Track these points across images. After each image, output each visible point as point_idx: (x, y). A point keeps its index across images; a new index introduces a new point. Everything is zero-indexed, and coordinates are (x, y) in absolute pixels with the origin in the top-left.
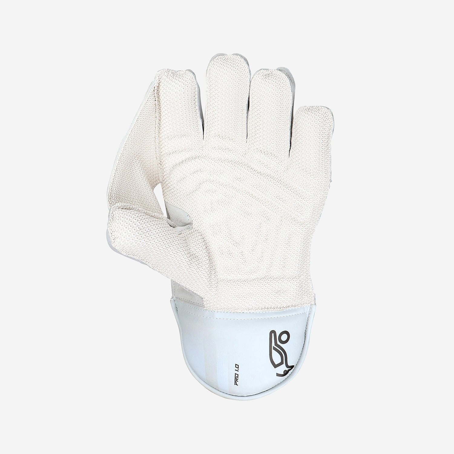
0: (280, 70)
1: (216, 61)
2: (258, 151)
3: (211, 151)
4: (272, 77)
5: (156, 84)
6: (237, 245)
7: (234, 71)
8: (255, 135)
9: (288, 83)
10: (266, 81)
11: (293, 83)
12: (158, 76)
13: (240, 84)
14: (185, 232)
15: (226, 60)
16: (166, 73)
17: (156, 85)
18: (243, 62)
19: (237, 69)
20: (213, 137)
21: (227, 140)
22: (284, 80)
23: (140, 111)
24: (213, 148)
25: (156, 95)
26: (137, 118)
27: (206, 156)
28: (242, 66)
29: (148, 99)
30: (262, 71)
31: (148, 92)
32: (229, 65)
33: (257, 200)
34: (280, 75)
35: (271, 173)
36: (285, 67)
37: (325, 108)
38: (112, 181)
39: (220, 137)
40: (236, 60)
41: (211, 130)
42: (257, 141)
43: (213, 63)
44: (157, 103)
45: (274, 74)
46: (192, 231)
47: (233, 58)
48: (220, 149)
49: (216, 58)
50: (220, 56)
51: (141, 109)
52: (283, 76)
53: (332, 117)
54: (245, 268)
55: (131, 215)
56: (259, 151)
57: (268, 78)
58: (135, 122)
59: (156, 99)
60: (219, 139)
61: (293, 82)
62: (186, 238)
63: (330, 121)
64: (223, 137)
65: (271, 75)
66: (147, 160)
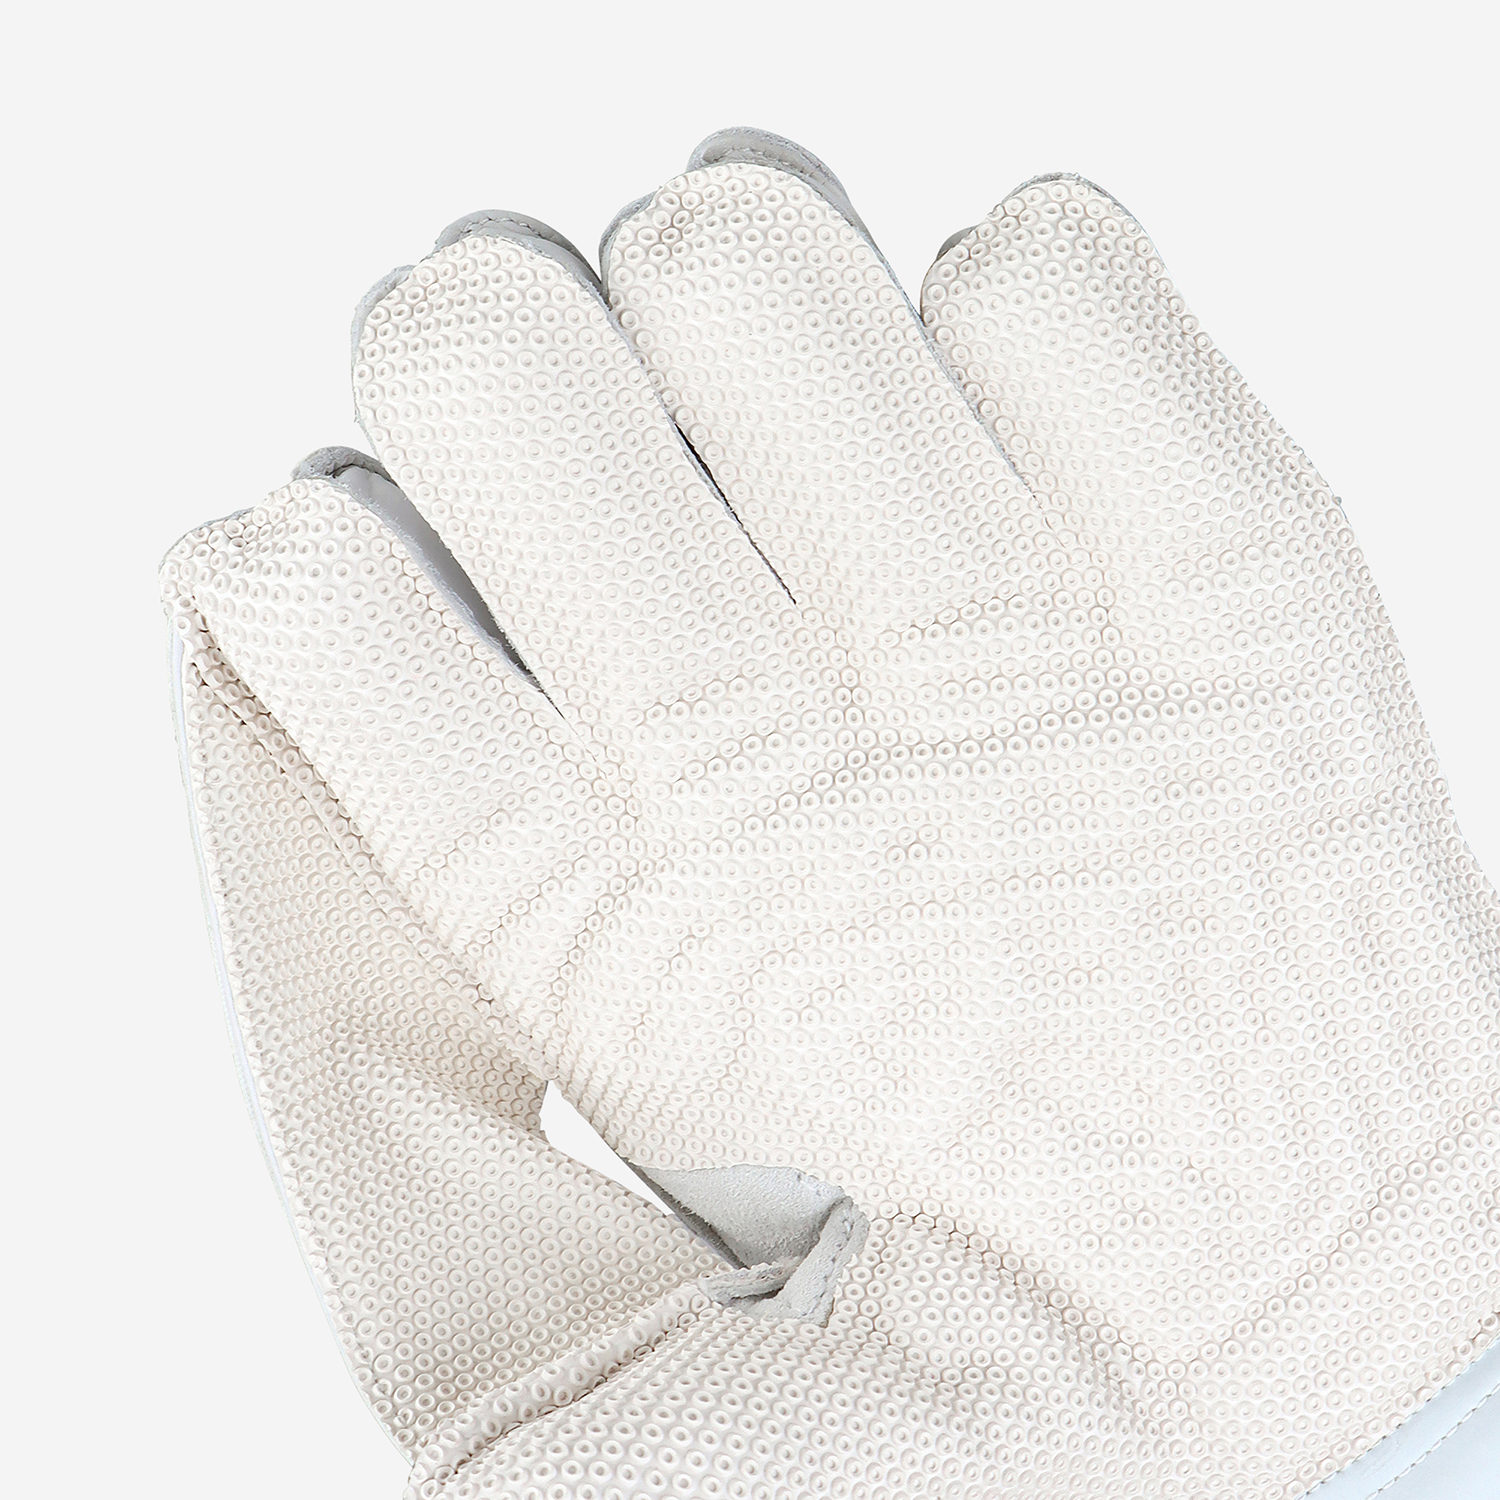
0: (713, 158)
1: (375, 346)
2: (900, 635)
3: (675, 810)
4: (701, 227)
5: (187, 643)
6: (1141, 1147)
7: (498, 336)
8: (827, 573)
9: (802, 193)
10: (686, 262)
11: (817, 173)
12: (173, 593)
13: (574, 380)
14: (846, 1278)
15: (424, 305)
16: (196, 559)
17: (190, 648)
18: (514, 257)
19: (511, 316)
20: (636, 734)
21: (715, 698)
22: (770, 192)
23: (208, 839)
24: (676, 787)
25: (228, 699)
26: (215, 880)
27: (670, 849)
28: (522, 284)
29: (203, 745)
30: (625, 231)
31: (179, 710)
32: (455, 324)
33: (1079, 879)
34: (732, 182)
35: (1048, 693)
36: (722, 128)
37: (1042, 185)
38: (327, 1279)
39: (668, 708)
40: (470, 266)
41: (598, 704)
42: (859, 597)
43: (368, 371)
44: (259, 731)
45: (697, 200)
46: (874, 1235)
47: (450, 267)
48: (711, 765)
49: (368, 330)
50: (378, 309)
51: (203, 827)
52: (750, 180)
53: (1109, 201)
54: (1262, 1227)
55: (537, 1461)
56: (905, 635)
57: (682, 244)
58: (221, 909)
59: (245, 715)
60: (674, 718)
61: (811, 168)
62: (876, 1309)
63: (1117, 226)
64: (686, 697)
65: (686, 214)
66: (411, 1018)
